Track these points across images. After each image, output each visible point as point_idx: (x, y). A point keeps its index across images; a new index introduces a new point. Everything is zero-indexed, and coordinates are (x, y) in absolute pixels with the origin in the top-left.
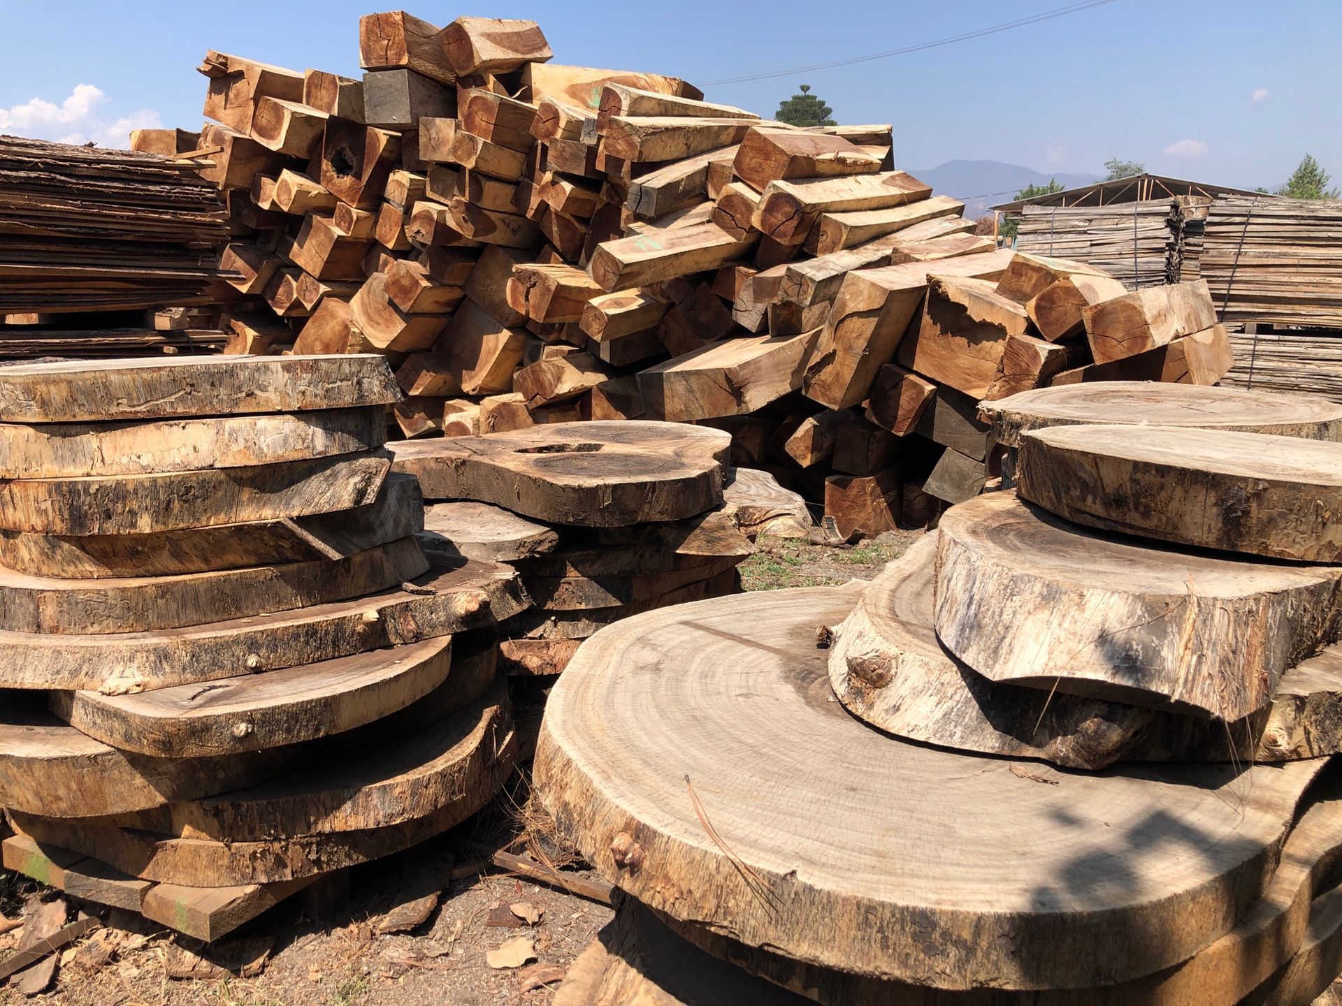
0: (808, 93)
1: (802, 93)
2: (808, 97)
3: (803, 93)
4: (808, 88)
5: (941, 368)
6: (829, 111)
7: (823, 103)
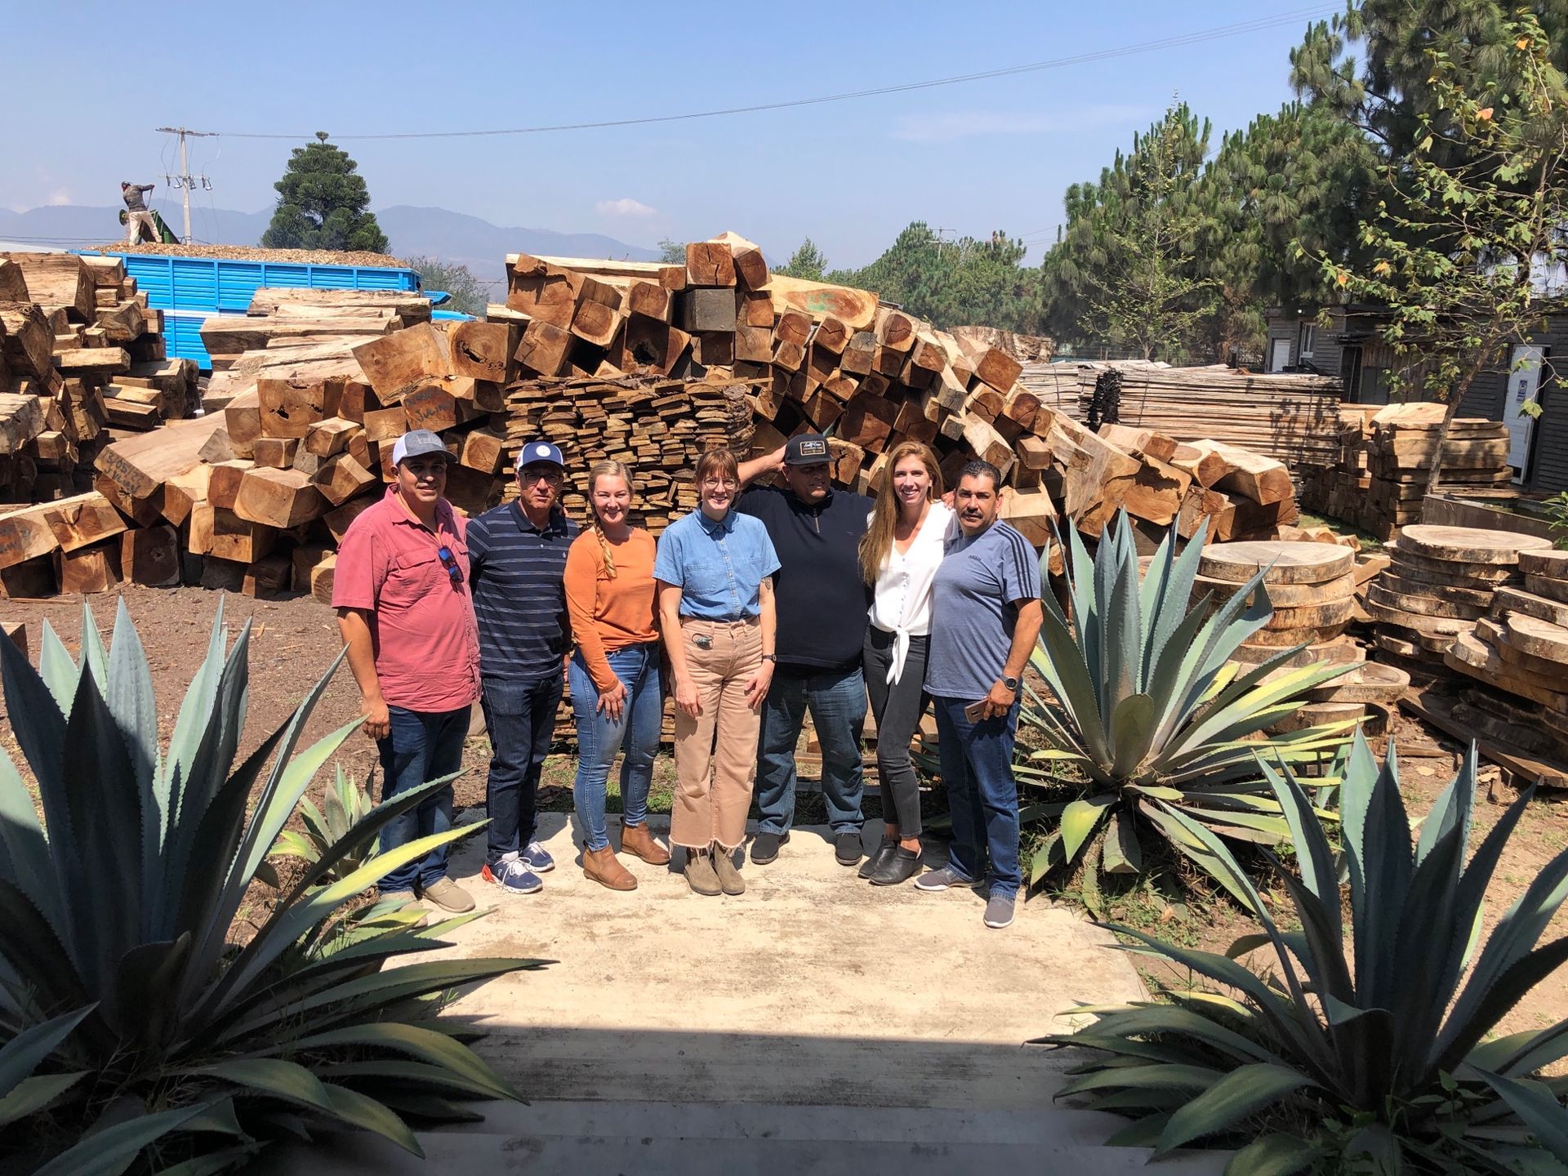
0: (326, 142)
1: (318, 142)
2: (328, 146)
3: (320, 142)
4: (326, 136)
5: (1137, 506)
6: (352, 165)
7: (345, 155)
